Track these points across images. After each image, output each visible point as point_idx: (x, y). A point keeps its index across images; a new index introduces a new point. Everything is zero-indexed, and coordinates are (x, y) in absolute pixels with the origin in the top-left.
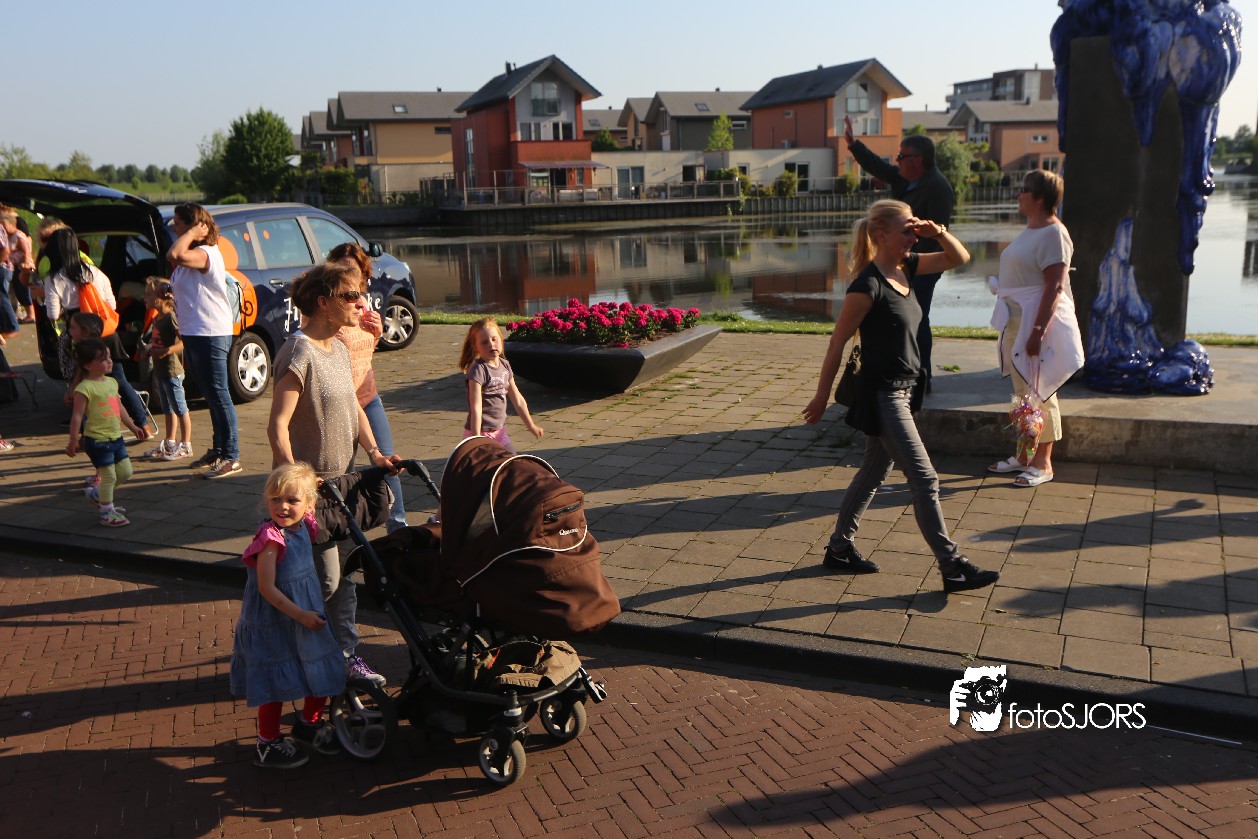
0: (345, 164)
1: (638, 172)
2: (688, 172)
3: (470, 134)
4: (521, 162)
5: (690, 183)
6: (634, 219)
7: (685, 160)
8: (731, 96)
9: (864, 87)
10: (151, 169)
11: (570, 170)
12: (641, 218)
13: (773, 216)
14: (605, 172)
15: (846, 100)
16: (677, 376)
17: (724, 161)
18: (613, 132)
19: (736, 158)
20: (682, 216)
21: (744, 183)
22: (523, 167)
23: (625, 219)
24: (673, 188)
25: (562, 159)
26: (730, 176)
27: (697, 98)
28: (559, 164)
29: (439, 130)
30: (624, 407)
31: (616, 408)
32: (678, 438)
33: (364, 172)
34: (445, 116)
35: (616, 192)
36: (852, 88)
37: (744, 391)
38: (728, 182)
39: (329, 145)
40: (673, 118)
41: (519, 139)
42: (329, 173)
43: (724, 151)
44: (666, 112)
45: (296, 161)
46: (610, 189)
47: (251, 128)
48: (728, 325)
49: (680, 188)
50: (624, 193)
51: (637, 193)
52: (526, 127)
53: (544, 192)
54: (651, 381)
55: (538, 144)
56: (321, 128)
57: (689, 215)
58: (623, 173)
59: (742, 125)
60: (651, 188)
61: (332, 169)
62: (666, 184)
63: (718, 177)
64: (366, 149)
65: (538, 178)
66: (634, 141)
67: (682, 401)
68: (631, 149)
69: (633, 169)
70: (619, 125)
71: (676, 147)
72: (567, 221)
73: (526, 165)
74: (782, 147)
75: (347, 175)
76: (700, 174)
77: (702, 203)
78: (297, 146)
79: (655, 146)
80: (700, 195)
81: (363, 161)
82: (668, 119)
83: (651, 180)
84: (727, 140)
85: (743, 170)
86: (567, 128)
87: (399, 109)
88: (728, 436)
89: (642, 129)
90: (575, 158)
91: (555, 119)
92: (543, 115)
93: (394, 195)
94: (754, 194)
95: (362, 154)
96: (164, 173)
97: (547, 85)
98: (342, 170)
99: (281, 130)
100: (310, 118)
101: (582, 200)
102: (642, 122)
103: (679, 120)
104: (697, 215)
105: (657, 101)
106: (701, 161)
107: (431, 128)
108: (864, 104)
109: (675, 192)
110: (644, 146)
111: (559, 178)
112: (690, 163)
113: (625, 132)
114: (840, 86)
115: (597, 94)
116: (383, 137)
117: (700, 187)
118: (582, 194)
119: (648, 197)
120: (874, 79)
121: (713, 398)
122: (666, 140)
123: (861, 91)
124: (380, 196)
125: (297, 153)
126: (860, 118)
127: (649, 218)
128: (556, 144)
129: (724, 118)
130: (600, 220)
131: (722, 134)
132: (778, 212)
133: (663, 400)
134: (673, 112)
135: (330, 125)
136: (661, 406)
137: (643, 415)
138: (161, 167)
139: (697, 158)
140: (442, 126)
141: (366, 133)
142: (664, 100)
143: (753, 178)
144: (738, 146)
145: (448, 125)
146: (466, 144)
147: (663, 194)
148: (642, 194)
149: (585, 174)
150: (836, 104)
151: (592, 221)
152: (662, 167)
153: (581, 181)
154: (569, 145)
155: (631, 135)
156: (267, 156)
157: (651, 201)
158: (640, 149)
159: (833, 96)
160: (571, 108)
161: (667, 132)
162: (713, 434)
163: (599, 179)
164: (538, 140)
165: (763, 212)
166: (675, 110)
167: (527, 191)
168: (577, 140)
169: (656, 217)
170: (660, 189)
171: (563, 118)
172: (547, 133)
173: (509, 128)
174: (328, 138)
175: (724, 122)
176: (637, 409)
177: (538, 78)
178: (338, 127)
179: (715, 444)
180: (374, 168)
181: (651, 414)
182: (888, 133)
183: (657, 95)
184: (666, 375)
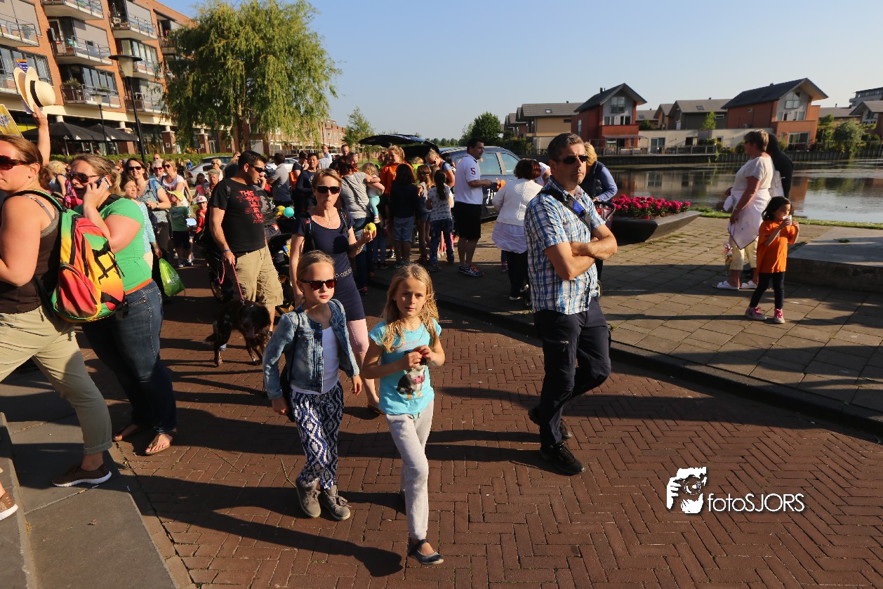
0: (522, 137)
1: (662, 141)
2: (689, 141)
3: (580, 122)
4: (603, 135)
5: (689, 146)
6: (657, 163)
7: (688, 134)
8: (717, 102)
9: (798, 94)
10: (443, 140)
11: (627, 139)
12: (661, 164)
13: (734, 163)
14: (645, 140)
15: (786, 102)
16: (674, 236)
17: (709, 135)
18: (650, 121)
19: (716, 134)
20: (683, 163)
21: (719, 146)
22: (604, 138)
23: (653, 164)
24: (679, 149)
25: (624, 134)
26: (712, 142)
27: (699, 104)
28: (622, 136)
29: (565, 121)
30: (644, 249)
31: (640, 249)
32: (671, 266)
33: (530, 140)
34: (569, 114)
35: (649, 150)
36: (790, 95)
37: (710, 246)
38: (710, 146)
39: (516, 128)
40: (684, 113)
41: (603, 124)
42: (514, 141)
43: (710, 129)
44: (680, 110)
45: (501, 136)
46: (647, 149)
47: (483, 121)
48: (704, 214)
49: (683, 148)
50: (654, 151)
51: (660, 151)
52: (607, 119)
53: (613, 150)
54: (659, 238)
55: (613, 127)
56: (513, 121)
57: (687, 162)
58: (654, 141)
59: (722, 117)
60: (668, 148)
61: (516, 139)
62: (676, 147)
63: (705, 144)
64: (532, 130)
65: (610, 144)
66: (661, 126)
67: (676, 249)
68: (660, 129)
69: (660, 139)
70: (655, 117)
71: (683, 128)
72: (623, 164)
73: (605, 136)
74: (744, 127)
75: (522, 141)
76: (695, 142)
77: (695, 156)
78: (502, 129)
79: (672, 127)
80: (694, 152)
81: (530, 135)
82: (681, 114)
83: (668, 144)
84: (712, 124)
85: (720, 139)
86: (628, 119)
87: (548, 111)
88: (700, 267)
89: (667, 120)
90: (630, 133)
91: (622, 115)
92: (617, 113)
93: (542, 150)
94: (724, 152)
95: (530, 132)
96: (448, 142)
97: (619, 98)
98: (521, 139)
99: (495, 120)
100: (509, 116)
101: (632, 154)
102: (667, 116)
103: (686, 114)
104: (691, 162)
105: (676, 105)
106: (696, 135)
107: (562, 120)
108: (796, 104)
109: (682, 150)
110: (666, 128)
111: (621, 143)
112: (690, 136)
113: (657, 121)
114: (783, 94)
115: (644, 102)
116: (540, 124)
117: (694, 148)
118: (632, 151)
119: (666, 153)
120: (805, 90)
121: (693, 248)
122: (679, 125)
123: (796, 97)
124: (536, 150)
125: (502, 132)
126: (793, 112)
127: (665, 163)
128: (621, 127)
129: (712, 113)
130: (639, 164)
131: (710, 121)
132: (737, 161)
133: (665, 247)
134: (683, 111)
135: (517, 120)
136: (663, 250)
137: (654, 253)
138: (447, 139)
139: (694, 133)
140: (567, 119)
141: (533, 123)
142: (680, 105)
143: (726, 144)
144: (718, 127)
145: (570, 118)
146: (578, 127)
147: (674, 151)
148: (663, 151)
149: (634, 141)
150: (779, 104)
151: (636, 164)
152: (675, 138)
153: (632, 145)
154: (628, 127)
155: (660, 122)
156: (489, 133)
157: (667, 155)
158: (664, 129)
159: (778, 100)
160: (631, 109)
161: (679, 121)
162: (691, 266)
163: (642, 144)
164: (613, 125)
165: (728, 161)
166: (684, 109)
167: (605, 149)
168: (632, 125)
169: (669, 163)
170: (673, 149)
171: (626, 114)
172: (617, 121)
173: (599, 119)
174: (515, 125)
175: (712, 115)
176: (651, 250)
177: (615, 96)
178: (521, 120)
179: (691, 270)
180: (535, 138)
181: (657, 253)
182: (810, 119)
183: (676, 103)
184: (668, 235)
